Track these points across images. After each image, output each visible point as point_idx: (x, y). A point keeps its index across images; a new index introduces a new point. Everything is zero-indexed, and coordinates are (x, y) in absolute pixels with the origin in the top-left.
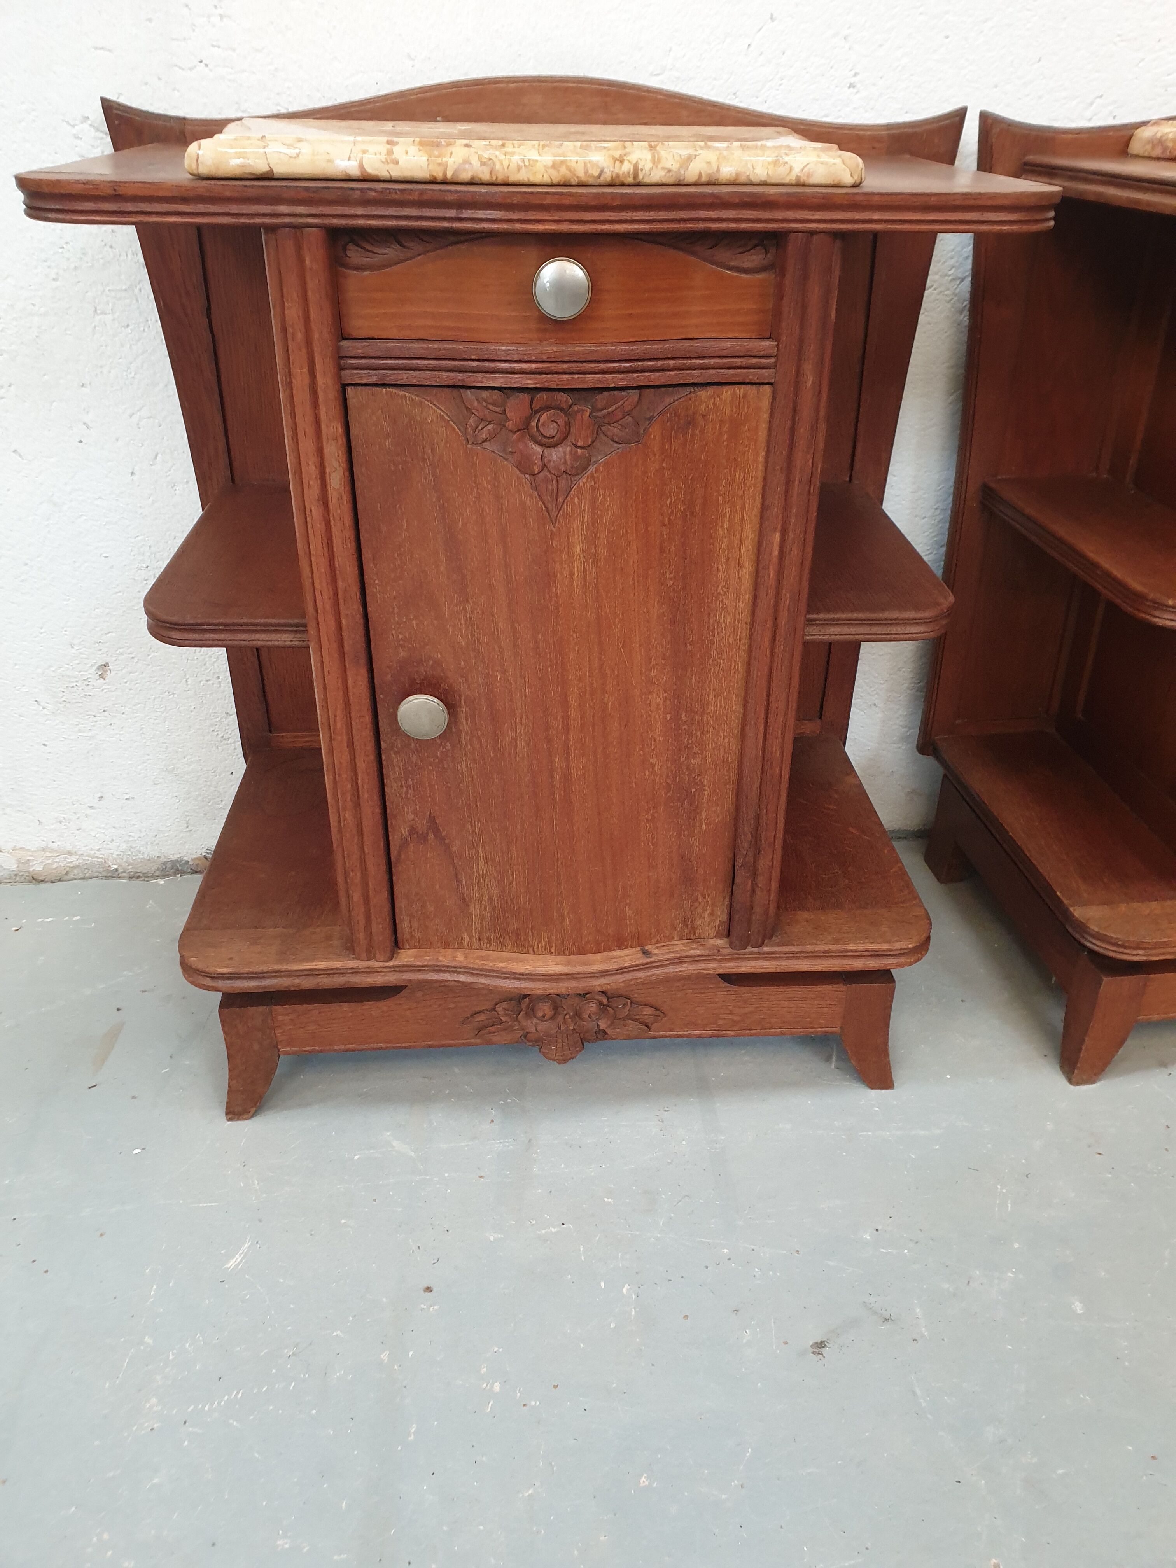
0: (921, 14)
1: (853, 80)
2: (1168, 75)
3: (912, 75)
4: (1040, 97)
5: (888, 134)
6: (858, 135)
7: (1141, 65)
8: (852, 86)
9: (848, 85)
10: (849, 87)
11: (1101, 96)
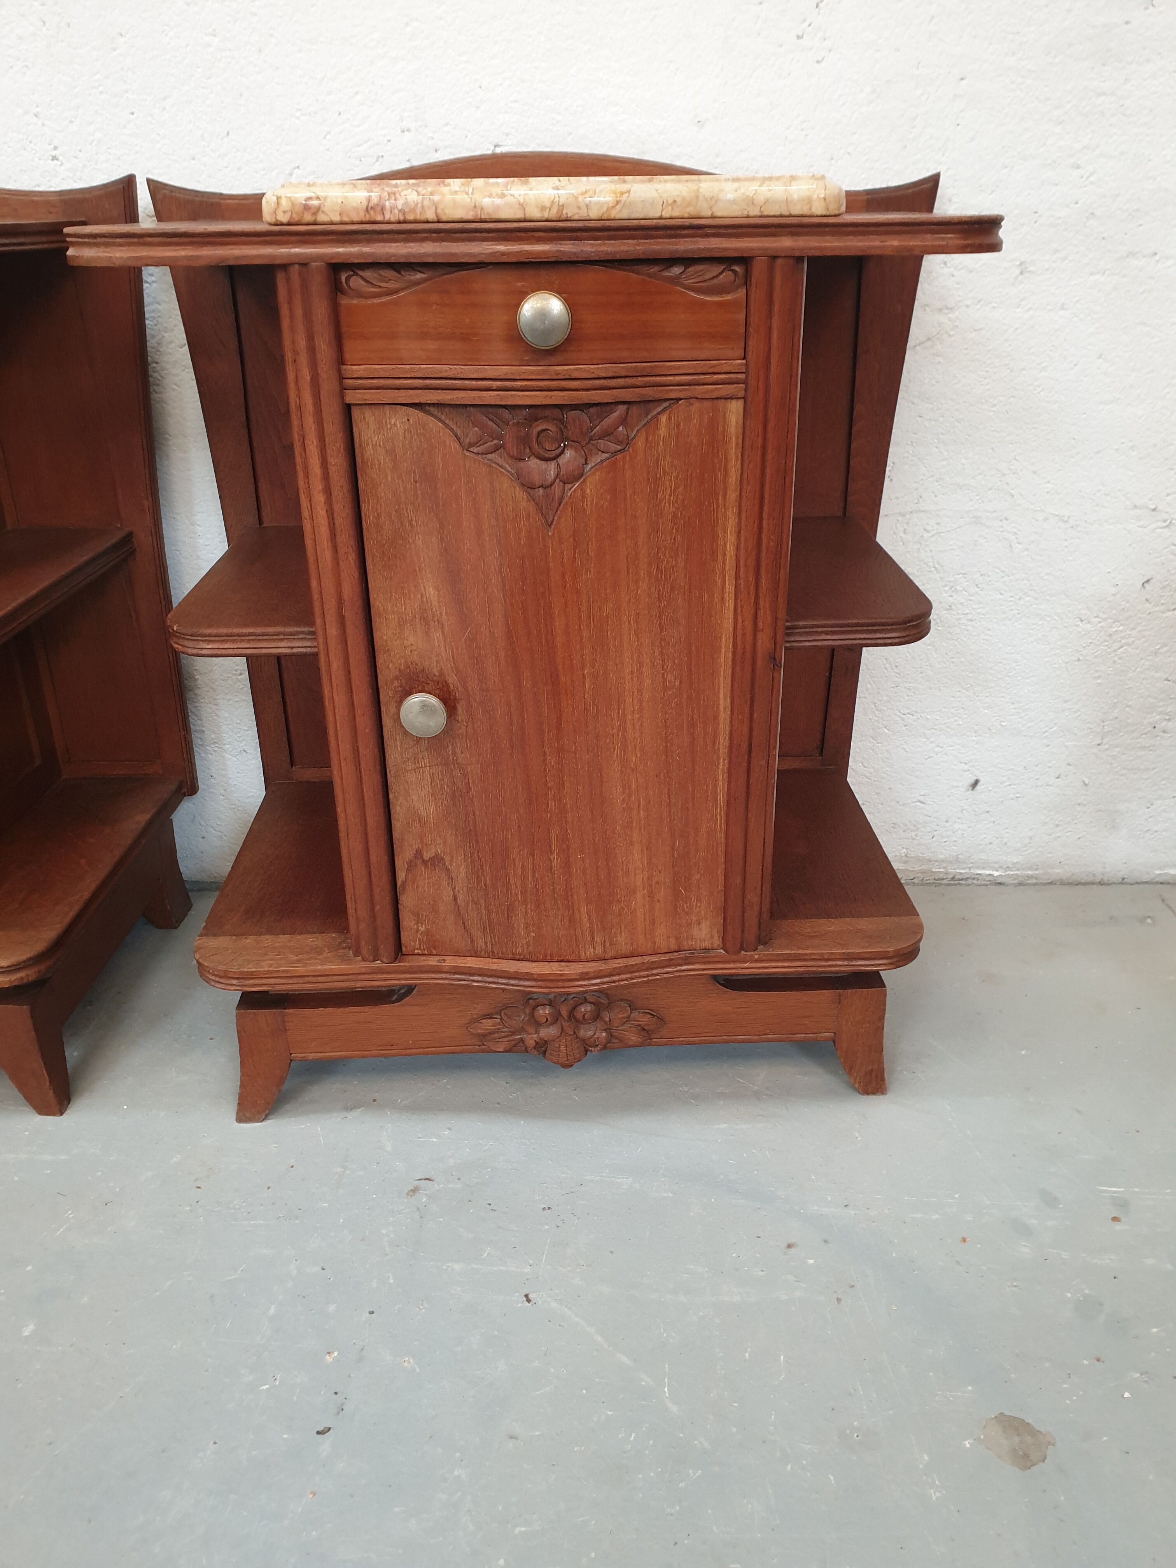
0: (101, 93)
1: (54, 153)
2: (359, 146)
3: (109, 148)
4: (239, 169)
5: (60, 200)
6: (32, 201)
7: (328, 137)
8: (54, 158)
9: (51, 158)
10: (52, 160)
11: (298, 167)
